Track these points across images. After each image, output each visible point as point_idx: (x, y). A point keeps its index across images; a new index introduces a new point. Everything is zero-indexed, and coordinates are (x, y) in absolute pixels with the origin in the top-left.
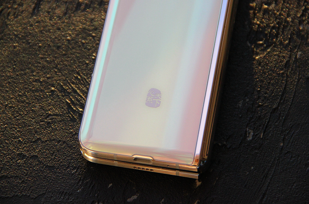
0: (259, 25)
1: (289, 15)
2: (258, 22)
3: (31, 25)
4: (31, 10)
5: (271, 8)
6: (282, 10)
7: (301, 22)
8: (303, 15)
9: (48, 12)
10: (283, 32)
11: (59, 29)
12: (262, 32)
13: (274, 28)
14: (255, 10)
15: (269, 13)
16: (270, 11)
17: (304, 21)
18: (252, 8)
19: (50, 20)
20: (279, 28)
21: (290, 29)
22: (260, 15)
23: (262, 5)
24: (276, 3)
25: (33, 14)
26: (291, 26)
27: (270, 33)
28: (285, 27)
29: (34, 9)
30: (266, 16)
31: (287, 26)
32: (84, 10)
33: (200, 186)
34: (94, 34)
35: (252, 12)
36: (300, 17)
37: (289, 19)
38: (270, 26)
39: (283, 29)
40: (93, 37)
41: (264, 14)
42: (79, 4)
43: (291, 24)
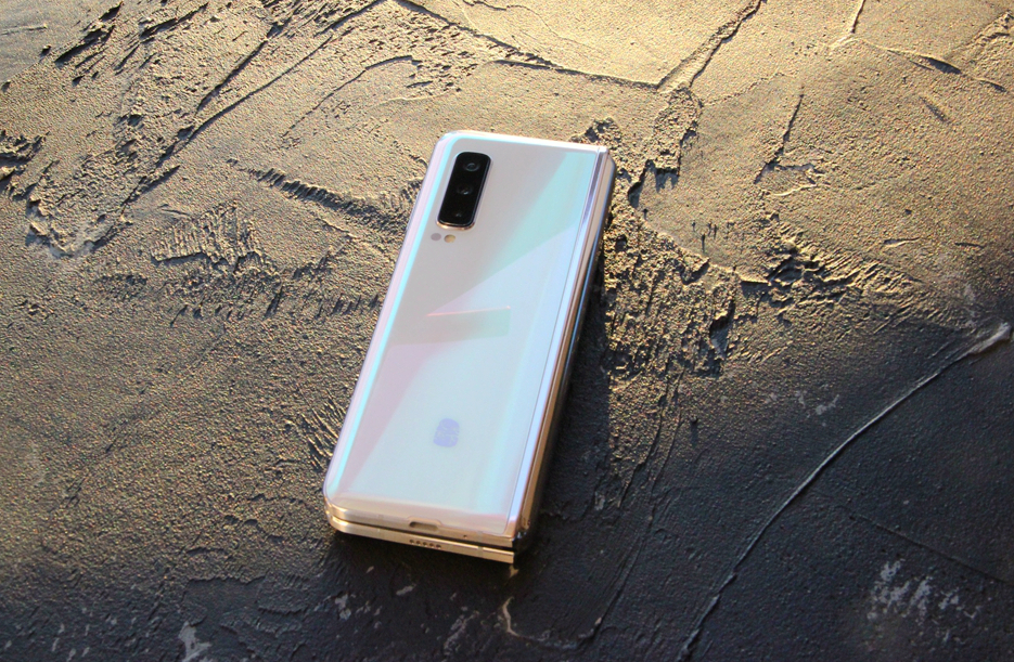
0: (619, 343)
1: (666, 331)
2: (618, 340)
3: (263, 331)
4: (264, 309)
5: (638, 320)
6: (656, 322)
7: (684, 343)
8: (687, 332)
9: (291, 313)
10: (656, 355)
11: (306, 337)
12: (623, 354)
13: (642, 348)
14: (614, 321)
15: (635, 327)
16: (638, 324)
17: (690, 340)
18: (609, 319)
19: (293, 324)
20: (650, 349)
21: (667, 351)
22: (622, 329)
23: (624, 316)
24: (646, 314)
25: (267, 315)
26: (669, 346)
27: (636, 354)
28: (660, 348)
29: (269, 309)
30: (632, 331)
31: (663, 347)
32: (347, 312)
33: (516, 576)
34: (360, 347)
35: (608, 324)
36: (683, 334)
37: (667, 337)
38: (636, 346)
39: (657, 350)
40: (359, 350)
41: (627, 328)
42: (339, 304)
43: (669, 343)
